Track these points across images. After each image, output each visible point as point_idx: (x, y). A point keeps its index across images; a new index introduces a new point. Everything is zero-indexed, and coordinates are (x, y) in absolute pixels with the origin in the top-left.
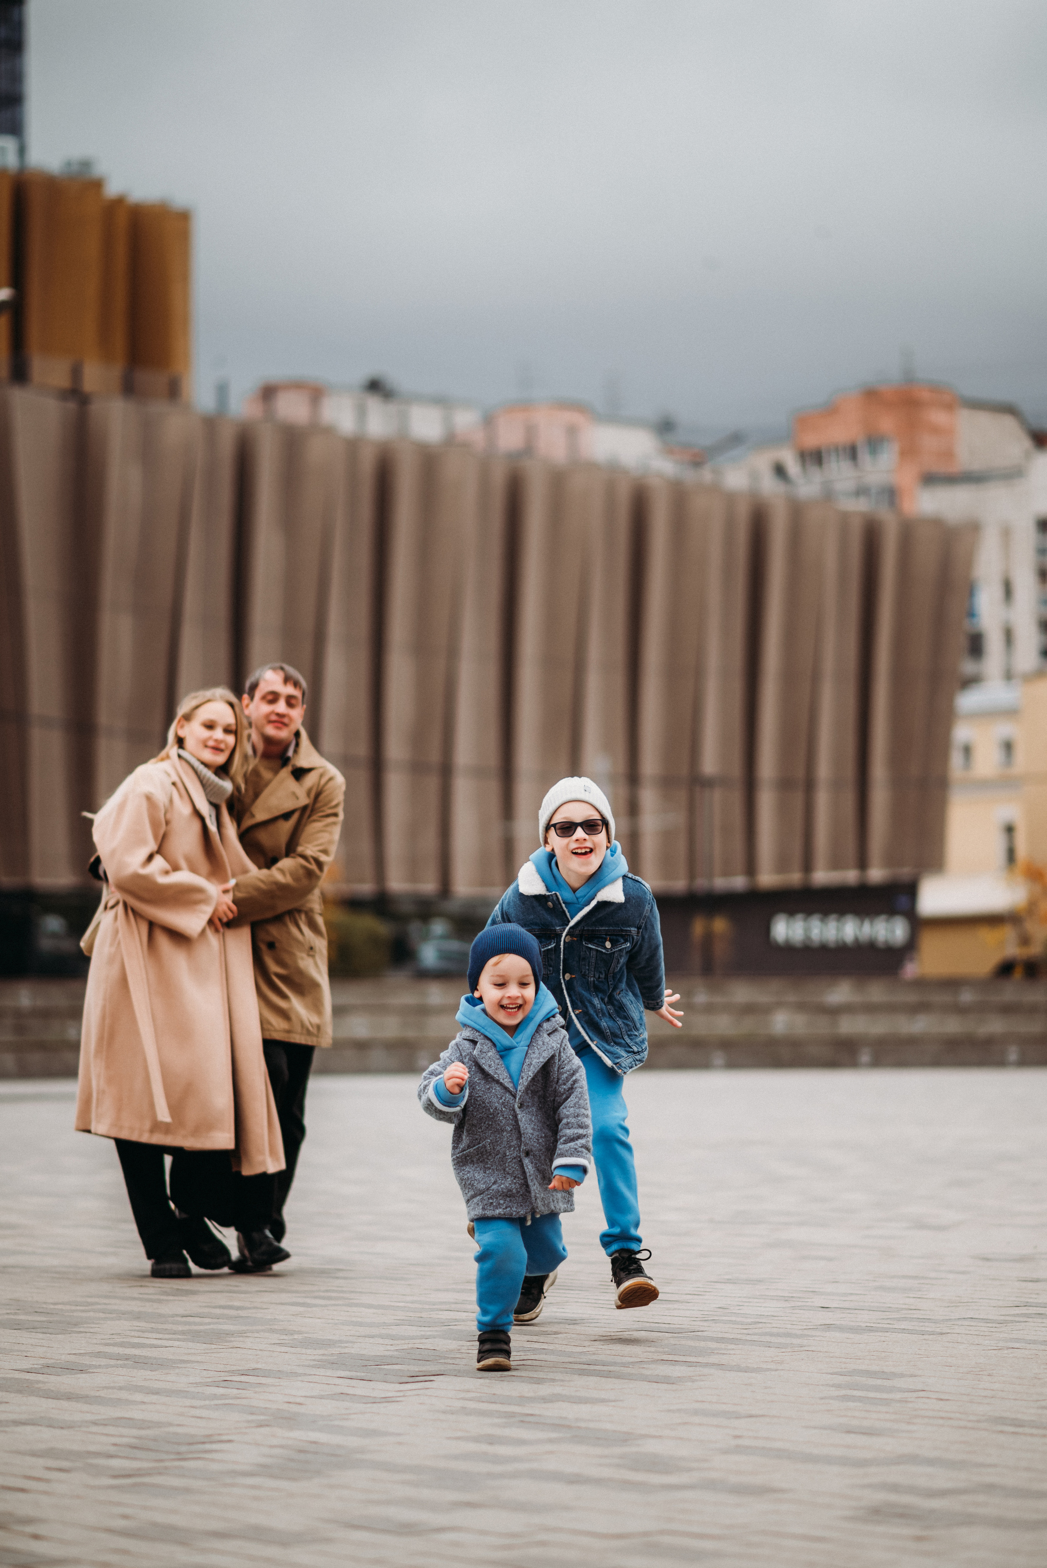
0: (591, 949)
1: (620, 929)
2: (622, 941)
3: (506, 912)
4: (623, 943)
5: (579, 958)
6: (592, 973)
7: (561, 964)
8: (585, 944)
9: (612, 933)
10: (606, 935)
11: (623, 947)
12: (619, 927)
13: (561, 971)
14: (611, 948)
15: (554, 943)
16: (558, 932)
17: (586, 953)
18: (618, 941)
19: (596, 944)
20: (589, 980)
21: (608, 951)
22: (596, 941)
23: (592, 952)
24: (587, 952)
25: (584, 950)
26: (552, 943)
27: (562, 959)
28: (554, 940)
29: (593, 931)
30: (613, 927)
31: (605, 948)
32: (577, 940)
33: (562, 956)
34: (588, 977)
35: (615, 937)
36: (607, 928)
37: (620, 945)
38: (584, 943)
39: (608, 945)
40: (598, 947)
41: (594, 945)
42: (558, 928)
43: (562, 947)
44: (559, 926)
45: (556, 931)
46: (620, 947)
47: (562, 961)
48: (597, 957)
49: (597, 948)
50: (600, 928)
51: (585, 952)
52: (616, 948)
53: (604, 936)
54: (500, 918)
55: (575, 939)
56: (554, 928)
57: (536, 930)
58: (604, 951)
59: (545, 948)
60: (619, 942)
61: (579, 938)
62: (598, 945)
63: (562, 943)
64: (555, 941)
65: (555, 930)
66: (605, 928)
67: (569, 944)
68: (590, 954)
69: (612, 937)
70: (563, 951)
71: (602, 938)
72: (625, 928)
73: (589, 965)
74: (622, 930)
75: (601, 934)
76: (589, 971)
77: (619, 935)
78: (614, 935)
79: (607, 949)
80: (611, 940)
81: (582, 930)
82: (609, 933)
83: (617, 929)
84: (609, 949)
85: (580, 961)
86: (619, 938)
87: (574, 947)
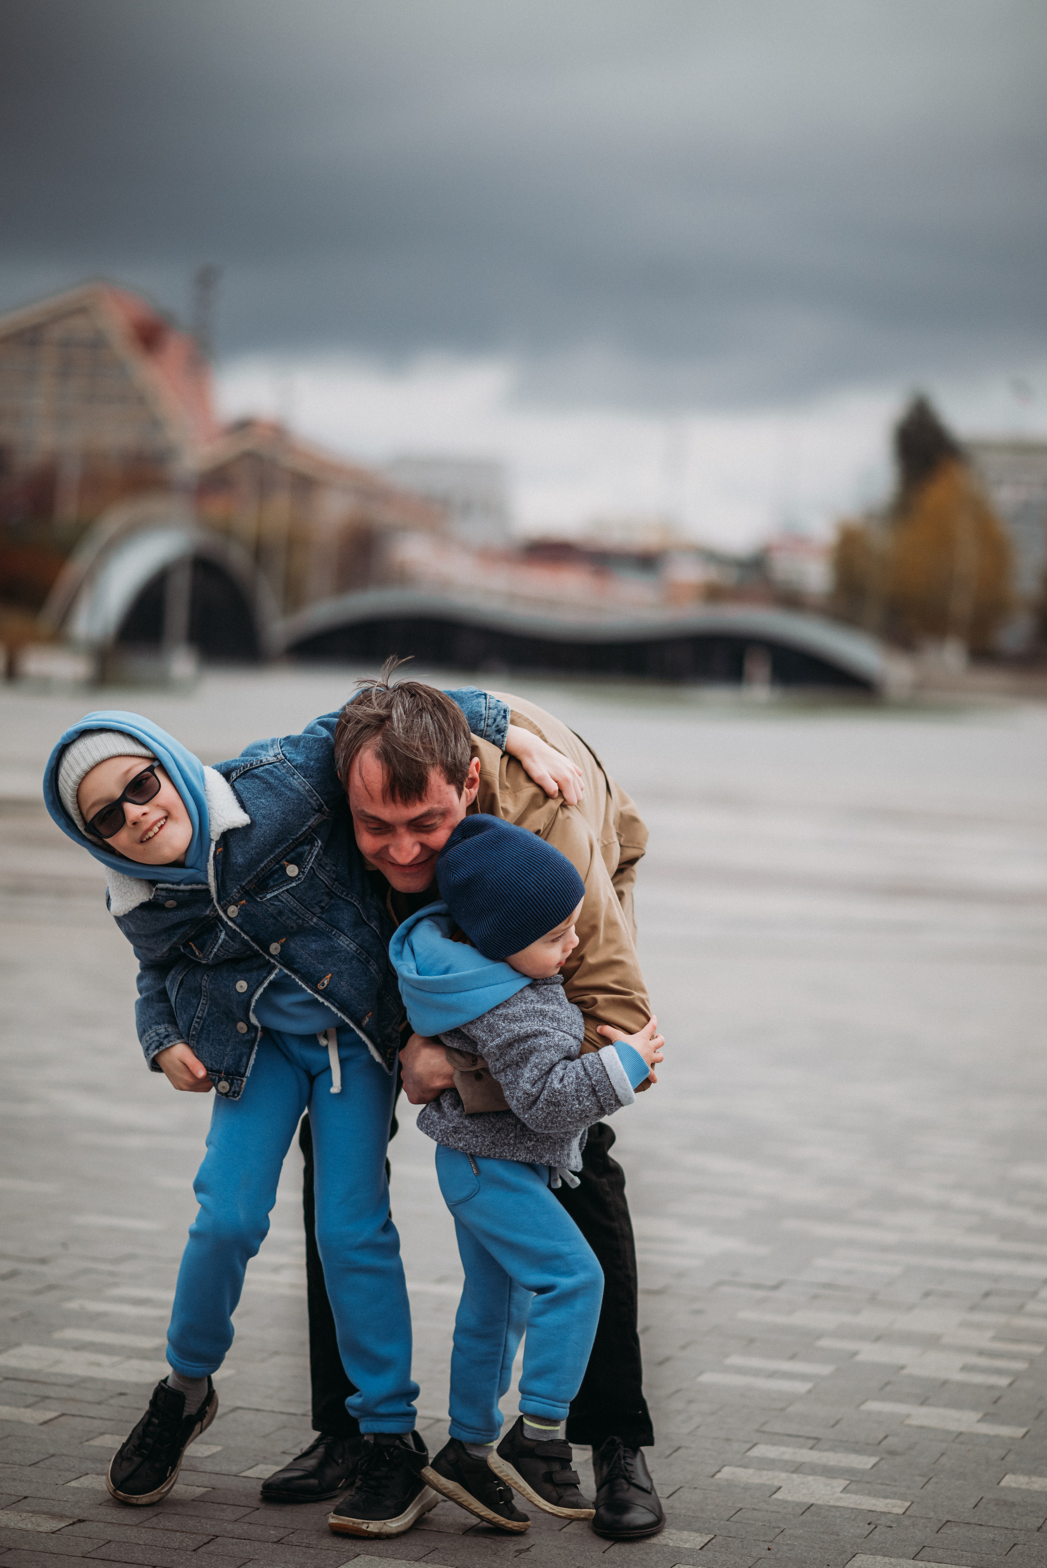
1: (291, 841)
4: (311, 849)
5: (275, 918)
7: (254, 944)
8: (261, 898)
9: (284, 854)
10: (278, 863)
11: (315, 853)
12: (289, 840)
13: (261, 951)
14: (300, 871)
15: (221, 931)
16: (213, 915)
18: (301, 855)
19: (275, 886)
21: (300, 879)
22: (272, 884)
23: (280, 898)
24: (276, 903)
26: (219, 935)
28: (218, 927)
29: (255, 876)
30: (279, 848)
31: (292, 879)
32: (247, 903)
33: (247, 938)
34: (308, 923)
35: (292, 854)
36: (272, 856)
37: (308, 855)
38: (259, 900)
39: (292, 870)
40: (281, 888)
41: (274, 891)
42: (208, 912)
43: (234, 927)
44: (207, 908)
45: (210, 918)
46: (311, 858)
47: (252, 942)
48: (293, 897)
49: (279, 891)
50: (262, 865)
51: (273, 904)
52: (308, 864)
53: (277, 866)
55: (244, 902)
56: (203, 916)
58: (294, 884)
59: (217, 948)
60: (304, 852)
61: (249, 900)
62: (279, 885)
63: (230, 923)
64: (222, 928)
65: (207, 916)
66: (269, 859)
67: (241, 916)
68: (282, 902)
69: (288, 857)
70: (242, 929)
71: (276, 871)
72: (300, 833)
73: (295, 912)
74: (297, 839)
75: (271, 869)
76: (302, 917)
77: (296, 847)
78: (288, 853)
79: (297, 876)
80: (291, 862)
81: (239, 887)
82: (281, 857)
83: (287, 844)
84: (299, 874)
85: (277, 920)
86: (300, 849)
87: (248, 910)
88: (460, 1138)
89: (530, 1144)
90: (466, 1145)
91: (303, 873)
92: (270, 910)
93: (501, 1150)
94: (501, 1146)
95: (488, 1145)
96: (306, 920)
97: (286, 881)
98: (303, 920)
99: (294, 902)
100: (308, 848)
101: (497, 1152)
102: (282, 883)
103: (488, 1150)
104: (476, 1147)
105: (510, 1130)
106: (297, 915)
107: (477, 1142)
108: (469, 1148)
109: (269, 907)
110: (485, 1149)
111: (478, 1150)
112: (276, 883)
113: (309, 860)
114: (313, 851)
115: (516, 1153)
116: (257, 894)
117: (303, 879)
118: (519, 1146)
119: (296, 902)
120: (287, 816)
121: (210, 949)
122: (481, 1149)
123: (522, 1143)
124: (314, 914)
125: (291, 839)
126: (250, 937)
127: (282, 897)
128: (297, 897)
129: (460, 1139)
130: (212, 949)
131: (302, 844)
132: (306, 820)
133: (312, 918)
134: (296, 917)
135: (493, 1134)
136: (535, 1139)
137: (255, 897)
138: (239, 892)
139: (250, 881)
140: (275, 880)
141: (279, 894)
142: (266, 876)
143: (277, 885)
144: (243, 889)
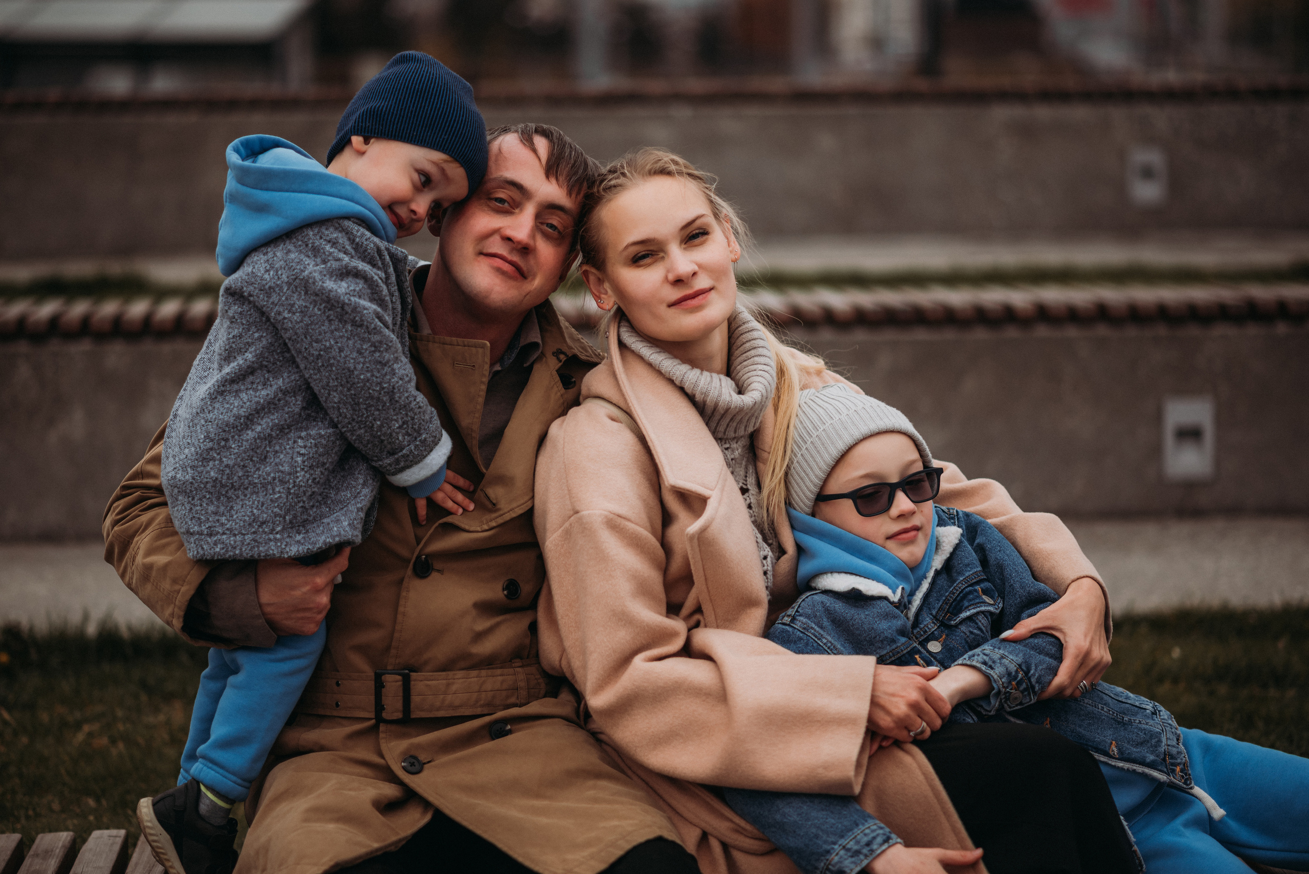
69: (980, 585)
75: (963, 591)
80: (987, 593)
81: (931, 617)
84: (995, 603)
88: (215, 541)
89: (299, 537)
90: (223, 548)
93: (266, 548)
94: (266, 543)
95: (249, 544)
97: (982, 603)
101: (261, 551)
102: (977, 604)
103: (250, 550)
104: (235, 548)
105: (278, 522)
107: (235, 542)
108: (227, 551)
110: (246, 549)
111: (237, 552)
115: (285, 549)
116: (951, 620)
117: (1000, 609)
118: (288, 540)
122: (241, 549)
123: (291, 537)
129: (215, 544)
135: (254, 530)
136: (304, 531)
138: (933, 623)
139: (940, 608)
140: (970, 600)
141: (978, 613)
142: (958, 599)
143: (973, 605)
144: (937, 620)
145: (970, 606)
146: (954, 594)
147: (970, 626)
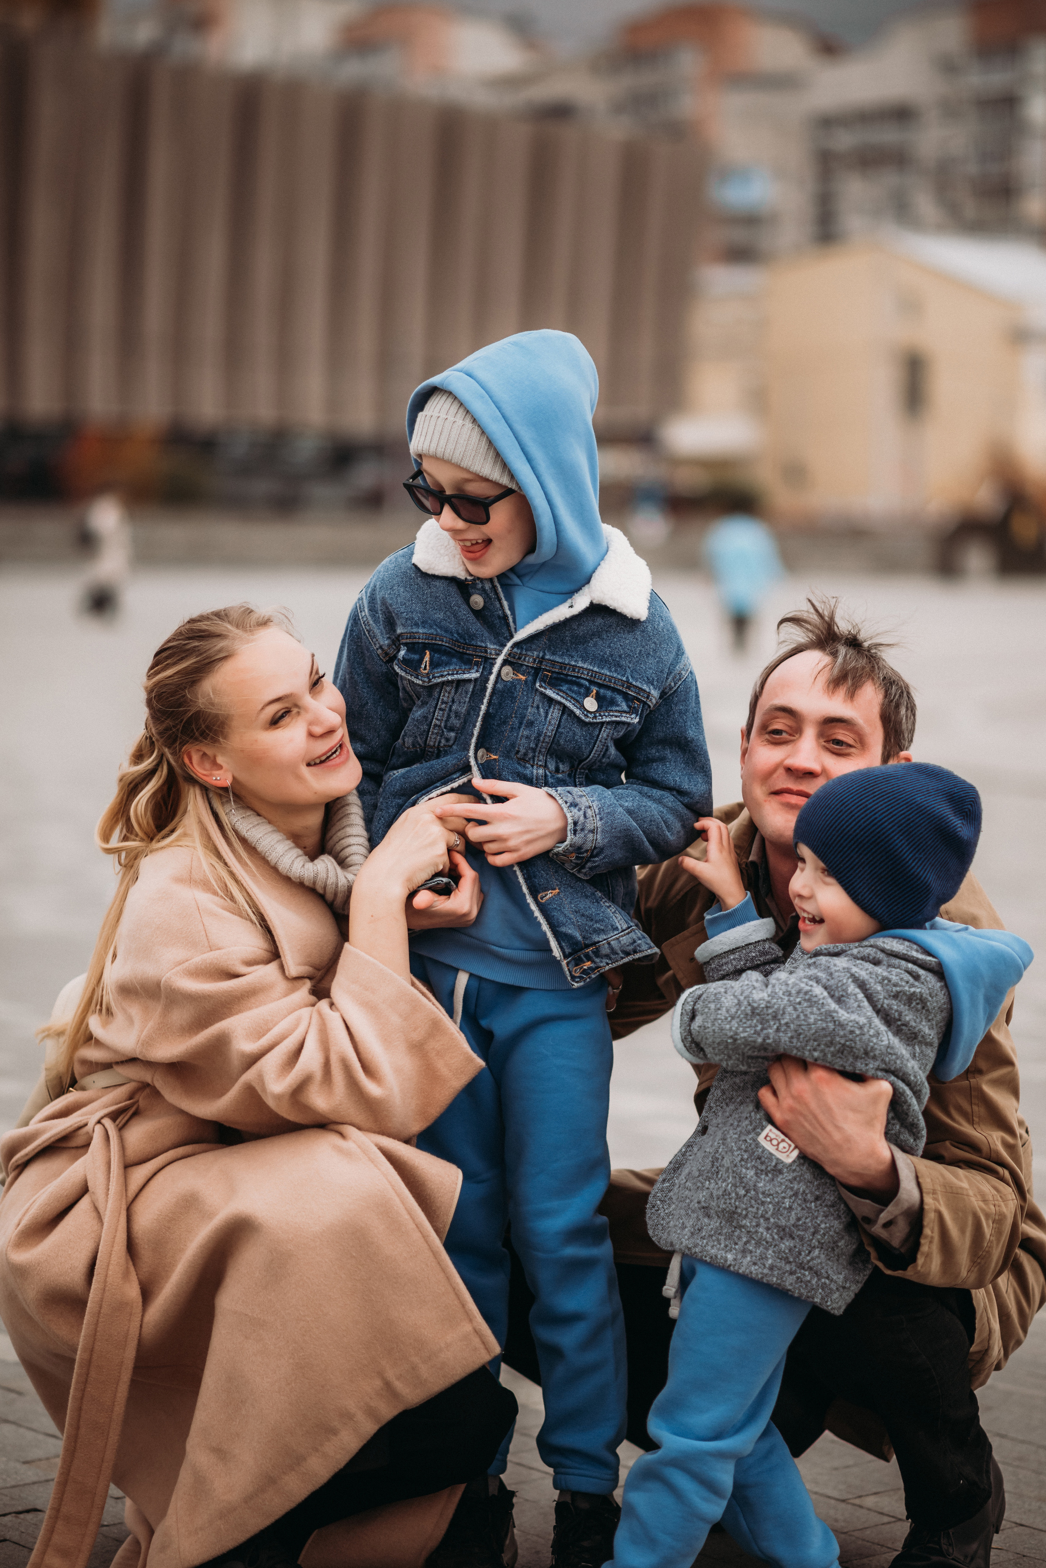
0: (551, 700)
1: (624, 679)
2: (625, 707)
3: (384, 602)
4: (625, 712)
6: (541, 757)
7: (478, 724)
8: (541, 686)
9: (605, 683)
10: (590, 682)
11: (623, 719)
12: (623, 675)
13: (474, 740)
14: (594, 712)
15: (477, 671)
16: (492, 653)
17: (539, 713)
18: (613, 702)
20: (535, 771)
21: (586, 716)
22: (564, 688)
23: (551, 710)
24: (542, 710)
25: (535, 705)
26: (473, 671)
27: (481, 713)
28: (478, 667)
29: (563, 666)
30: (610, 671)
31: (582, 707)
32: (526, 681)
33: (483, 707)
34: (532, 766)
35: (609, 693)
36: (596, 669)
37: (615, 712)
39: (591, 704)
40: (567, 700)
41: (558, 694)
42: (491, 646)
43: (490, 685)
44: (495, 643)
45: (486, 652)
46: (616, 716)
47: (480, 719)
49: (563, 701)
50: (580, 664)
51: (538, 707)
52: (606, 717)
53: (587, 683)
54: (366, 610)
55: (523, 678)
56: (483, 645)
57: (445, 639)
58: (578, 712)
59: (456, 676)
60: (618, 705)
61: (530, 678)
62: (567, 696)
63: (492, 678)
64: (482, 670)
65: (486, 647)
66: (591, 668)
67: (505, 686)
68: (546, 717)
69: (602, 691)
70: (491, 696)
71: (580, 685)
72: (638, 684)
73: (539, 740)
74: (630, 686)
75: (580, 677)
76: (537, 754)
77: (620, 692)
78: (608, 687)
79: (588, 711)
80: (598, 698)
81: (541, 655)
82: (599, 681)
83: (619, 677)
84: (591, 713)
85: (519, 728)
86: (619, 699)
87: (515, 689)
91: (595, 717)
92: (529, 710)
96: (534, 761)
97: (577, 701)
98: (534, 757)
99: (553, 730)
100: (625, 708)
102: (572, 697)
106: (537, 745)
109: (532, 706)
112: (569, 692)
113: (612, 716)
114: (624, 715)
116: (542, 680)
117: (587, 720)
119: (554, 732)
120: (652, 656)
121: (446, 673)
124: (545, 766)
125: (627, 678)
126: (487, 711)
127: (553, 712)
128: (560, 730)
130: (449, 674)
131: (626, 696)
132: (655, 683)
133: (540, 766)
134: (534, 746)
137: (538, 680)
138: (535, 660)
139: (555, 662)
140: (570, 690)
141: (560, 703)
142: (569, 678)
143: (567, 694)
144: (541, 662)
145: (564, 692)
146: (574, 670)
147: (543, 704)
